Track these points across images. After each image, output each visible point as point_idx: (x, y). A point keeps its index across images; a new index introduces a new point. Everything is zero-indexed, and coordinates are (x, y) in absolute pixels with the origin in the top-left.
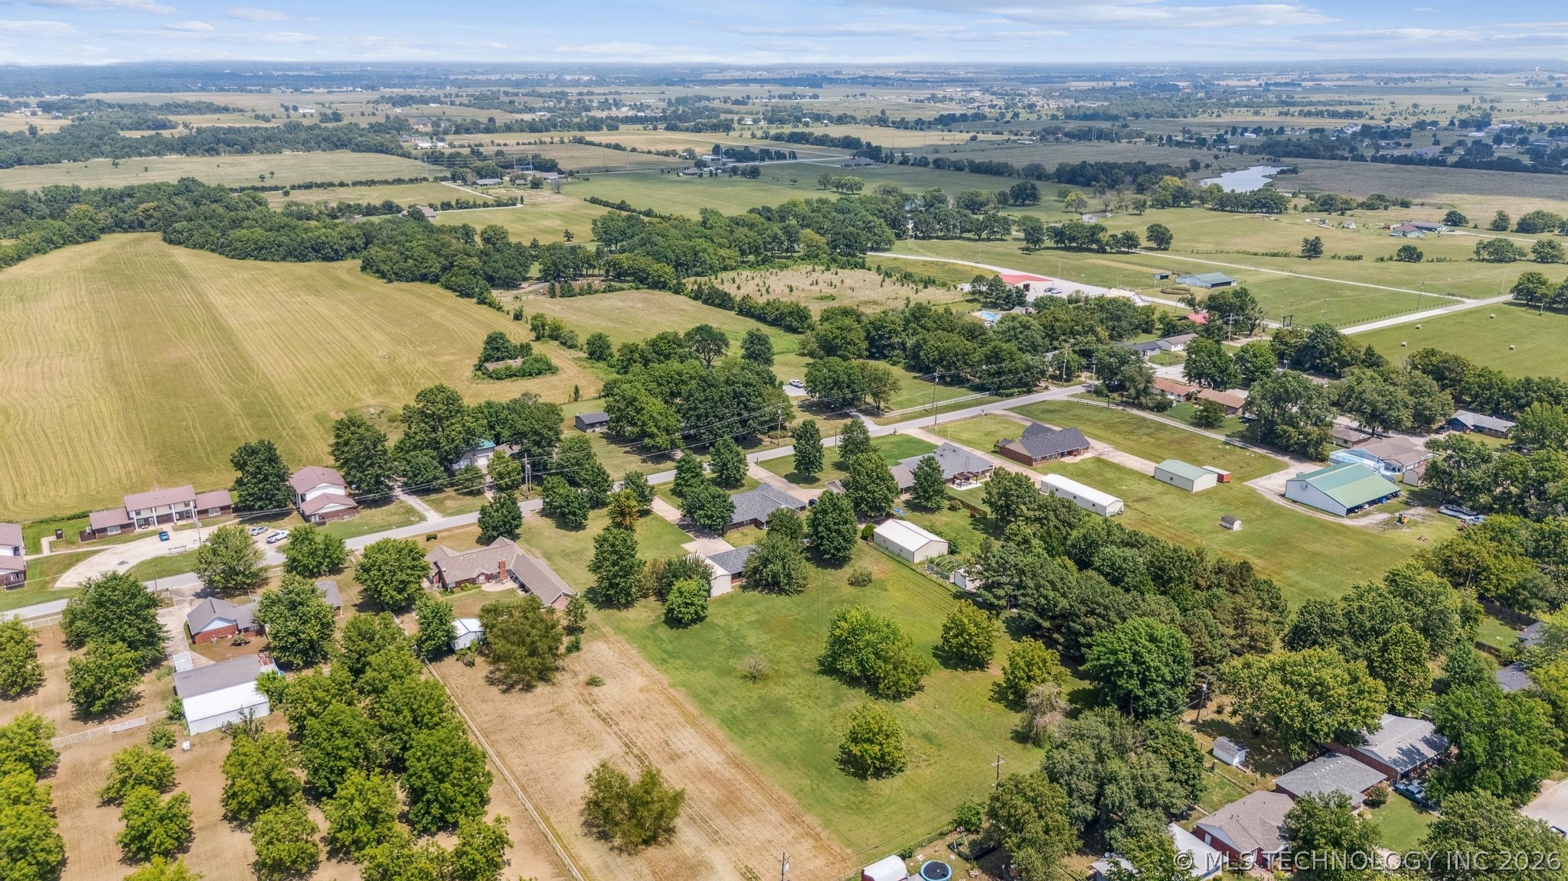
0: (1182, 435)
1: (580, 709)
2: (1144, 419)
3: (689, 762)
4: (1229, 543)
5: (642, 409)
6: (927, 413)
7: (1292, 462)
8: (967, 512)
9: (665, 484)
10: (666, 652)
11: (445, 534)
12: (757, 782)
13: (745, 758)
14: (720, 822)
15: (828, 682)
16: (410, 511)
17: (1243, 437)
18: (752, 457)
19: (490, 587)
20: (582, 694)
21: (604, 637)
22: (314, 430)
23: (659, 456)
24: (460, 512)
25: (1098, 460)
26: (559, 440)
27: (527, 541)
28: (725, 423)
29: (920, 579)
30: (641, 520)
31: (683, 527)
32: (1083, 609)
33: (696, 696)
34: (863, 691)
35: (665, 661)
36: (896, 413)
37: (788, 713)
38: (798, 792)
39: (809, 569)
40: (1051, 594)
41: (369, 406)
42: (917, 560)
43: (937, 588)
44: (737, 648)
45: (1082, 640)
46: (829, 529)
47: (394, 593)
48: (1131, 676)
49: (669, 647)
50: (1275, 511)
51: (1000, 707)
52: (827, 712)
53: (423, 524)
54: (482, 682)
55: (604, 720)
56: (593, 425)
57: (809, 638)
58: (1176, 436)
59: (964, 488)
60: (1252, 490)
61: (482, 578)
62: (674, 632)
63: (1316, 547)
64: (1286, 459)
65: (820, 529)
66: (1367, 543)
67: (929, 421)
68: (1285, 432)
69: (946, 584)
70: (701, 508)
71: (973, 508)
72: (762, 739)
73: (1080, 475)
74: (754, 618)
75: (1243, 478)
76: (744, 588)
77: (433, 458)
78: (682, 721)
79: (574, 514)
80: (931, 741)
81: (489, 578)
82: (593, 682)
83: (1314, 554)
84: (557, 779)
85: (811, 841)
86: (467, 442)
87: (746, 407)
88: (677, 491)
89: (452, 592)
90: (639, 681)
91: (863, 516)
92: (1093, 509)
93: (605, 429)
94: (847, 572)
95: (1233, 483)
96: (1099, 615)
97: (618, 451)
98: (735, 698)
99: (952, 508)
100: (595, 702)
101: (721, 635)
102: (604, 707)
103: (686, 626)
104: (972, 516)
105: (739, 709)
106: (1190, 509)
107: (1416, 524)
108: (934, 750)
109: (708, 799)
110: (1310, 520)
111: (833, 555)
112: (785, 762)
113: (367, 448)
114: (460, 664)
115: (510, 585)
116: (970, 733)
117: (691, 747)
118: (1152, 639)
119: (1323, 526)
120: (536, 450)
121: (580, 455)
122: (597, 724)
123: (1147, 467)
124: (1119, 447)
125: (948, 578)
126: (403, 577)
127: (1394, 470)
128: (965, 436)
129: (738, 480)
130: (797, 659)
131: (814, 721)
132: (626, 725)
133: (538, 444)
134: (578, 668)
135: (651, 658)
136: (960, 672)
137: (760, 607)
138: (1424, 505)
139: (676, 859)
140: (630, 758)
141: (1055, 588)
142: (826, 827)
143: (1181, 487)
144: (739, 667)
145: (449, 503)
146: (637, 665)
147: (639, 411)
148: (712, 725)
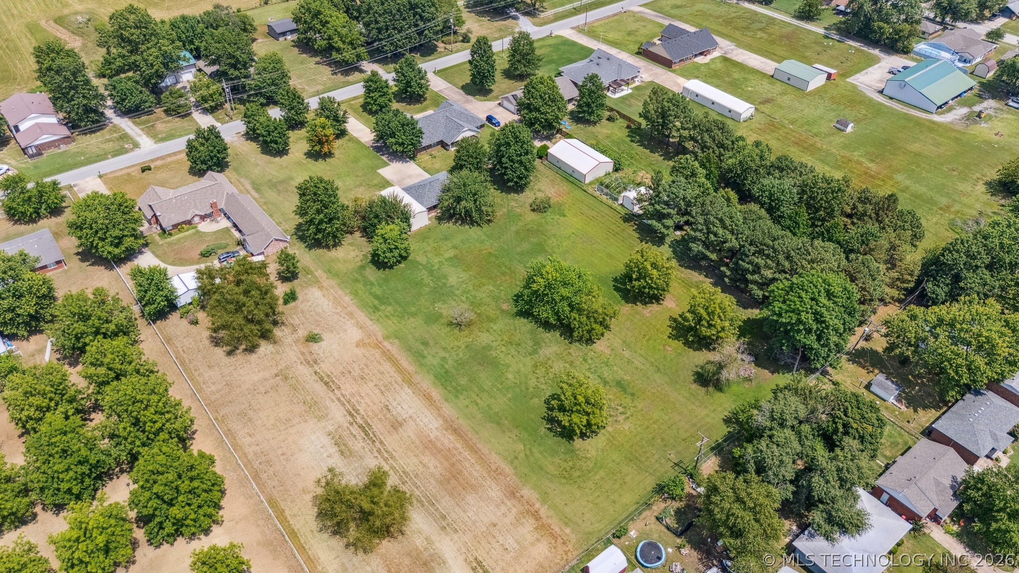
0: (790, 29)
1: (303, 371)
2: (756, 13)
3: (409, 431)
4: (845, 147)
5: (327, 22)
6: (576, 11)
7: (882, 55)
8: (622, 123)
9: (355, 98)
10: (377, 297)
11: (159, 163)
12: (474, 450)
13: (461, 421)
14: (446, 503)
15: (524, 324)
16: (125, 137)
17: (839, 30)
18: (428, 66)
19: (206, 227)
20: (303, 354)
21: (317, 282)
22: (25, 41)
23: (347, 68)
24: (170, 137)
25: (725, 59)
26: (253, 60)
27: (236, 170)
28: (403, 34)
29: (592, 201)
30: (339, 142)
31: (378, 149)
32: (753, 249)
33: (409, 349)
34: (558, 334)
35: (376, 309)
36: (550, 13)
37: (493, 364)
38: (513, 460)
39: (493, 195)
40: (721, 231)
41: (76, 13)
42: (587, 181)
43: (607, 211)
44: (441, 292)
45: (749, 277)
46: (512, 161)
47: (110, 249)
48: (809, 331)
49: (378, 291)
50: (877, 110)
51: (678, 344)
52: (529, 361)
53: (137, 152)
54: (207, 342)
55: (326, 384)
56: (284, 34)
57: (503, 274)
58: (785, 31)
59: (618, 95)
60: (854, 87)
61: (197, 219)
62: (381, 273)
63: (916, 147)
64: (876, 52)
65: (504, 160)
66: (956, 140)
67: (579, 20)
68: (880, 28)
69: (615, 205)
70: (393, 135)
71: (629, 119)
72: (474, 396)
73: (712, 76)
74: (451, 253)
75: (845, 75)
76: (439, 219)
77: (137, 82)
78: (399, 379)
79: (276, 143)
80: (624, 390)
81: (203, 218)
82: (313, 338)
83: (917, 155)
84: (288, 460)
85: (532, 521)
86: (166, 65)
87: (422, 18)
88: (367, 108)
89: (170, 234)
90: (355, 334)
91: (537, 134)
92: (729, 115)
93: (295, 37)
94: (528, 197)
95: (839, 81)
96: (768, 256)
97: (311, 62)
98: (445, 349)
99: (610, 119)
100: (315, 362)
101: (424, 274)
102: (325, 367)
103: (391, 267)
104: (628, 127)
105: (450, 362)
106: (809, 111)
107: (990, 118)
108: (627, 401)
109: (432, 475)
110: (907, 117)
111: (516, 183)
112: (498, 424)
113: (66, 79)
114: (184, 322)
115: (224, 223)
116: (657, 376)
117: (411, 412)
118: (830, 295)
119: (918, 123)
120: (232, 72)
121: (275, 75)
122: (320, 388)
123: (768, 66)
124: (740, 44)
125: (616, 200)
126: (117, 233)
127: (965, 61)
128: (611, 36)
129: (421, 96)
130: (496, 299)
131: (518, 372)
132: (348, 388)
133: (234, 66)
134: (296, 320)
135: (363, 305)
136: (640, 307)
137: (456, 241)
138: (994, 98)
139: (409, 554)
140: (355, 430)
141: (724, 227)
142: (544, 501)
143: (795, 86)
144: (445, 313)
145: (160, 126)
146: (351, 315)
147: (325, 24)
148: (426, 383)
